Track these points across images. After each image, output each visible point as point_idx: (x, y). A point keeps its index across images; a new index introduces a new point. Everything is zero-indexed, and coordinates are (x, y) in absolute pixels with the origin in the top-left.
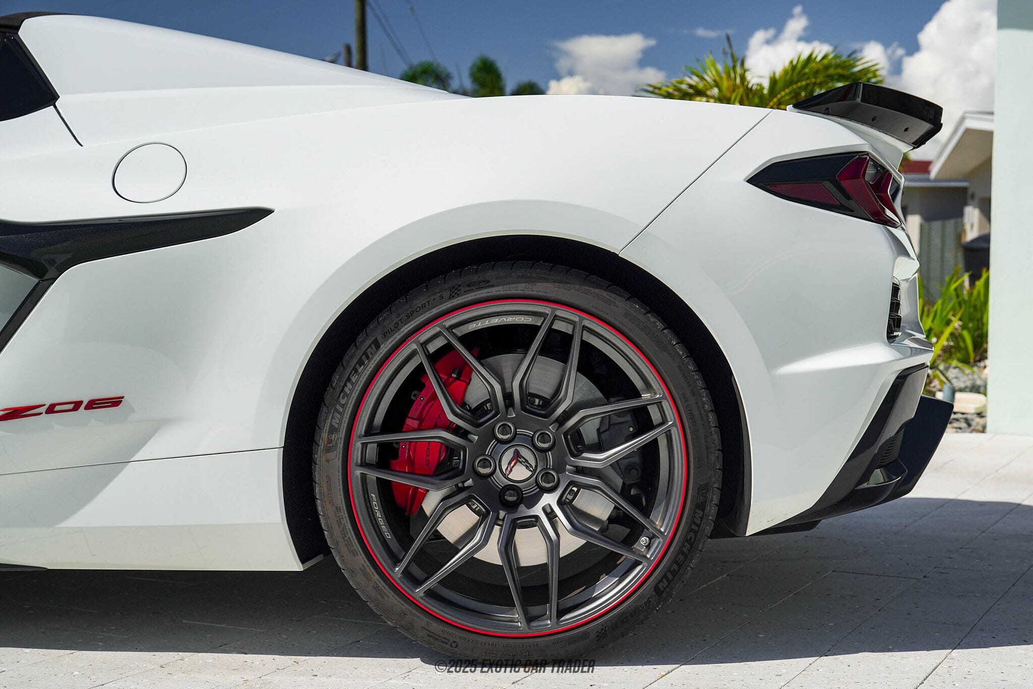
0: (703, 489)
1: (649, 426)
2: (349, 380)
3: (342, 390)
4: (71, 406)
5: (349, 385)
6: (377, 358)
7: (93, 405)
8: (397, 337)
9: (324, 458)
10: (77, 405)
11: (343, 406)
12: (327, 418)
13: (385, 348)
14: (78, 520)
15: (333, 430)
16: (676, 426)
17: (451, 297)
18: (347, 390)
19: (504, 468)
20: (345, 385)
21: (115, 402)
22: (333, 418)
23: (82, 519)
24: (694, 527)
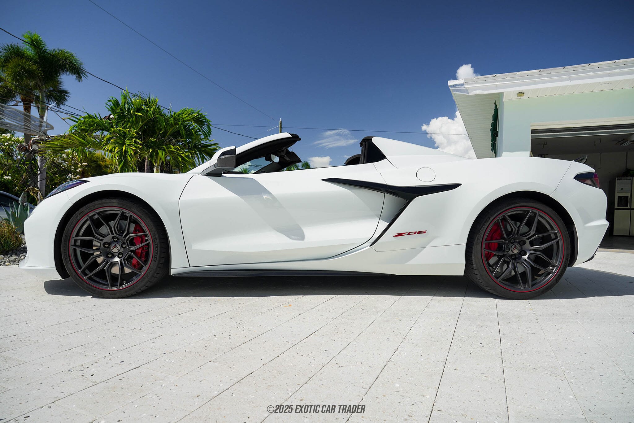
0: (568, 255)
1: (551, 240)
2: (482, 227)
3: (481, 229)
4: (414, 233)
5: (482, 228)
6: (490, 222)
7: (419, 233)
8: (495, 216)
9: (475, 247)
10: (415, 233)
11: (481, 233)
12: (476, 237)
13: (491, 219)
14: (411, 262)
15: (478, 239)
16: (561, 240)
17: (508, 206)
18: (482, 229)
19: (512, 250)
20: (481, 228)
21: (424, 232)
22: (478, 236)
23: (412, 262)
24: (565, 264)
